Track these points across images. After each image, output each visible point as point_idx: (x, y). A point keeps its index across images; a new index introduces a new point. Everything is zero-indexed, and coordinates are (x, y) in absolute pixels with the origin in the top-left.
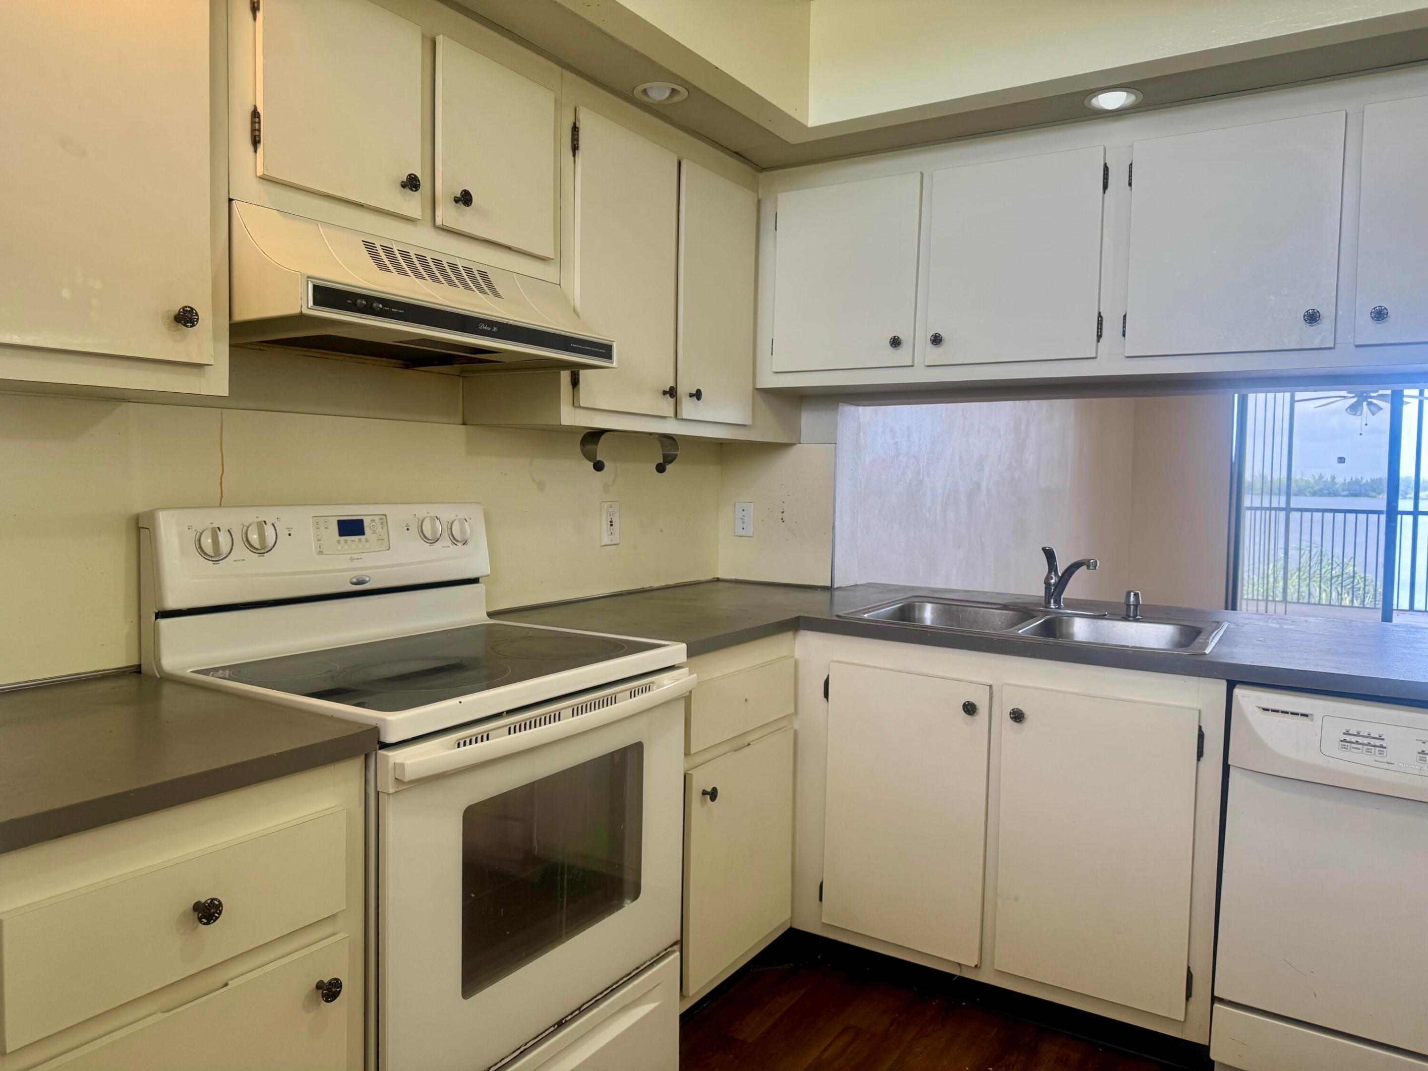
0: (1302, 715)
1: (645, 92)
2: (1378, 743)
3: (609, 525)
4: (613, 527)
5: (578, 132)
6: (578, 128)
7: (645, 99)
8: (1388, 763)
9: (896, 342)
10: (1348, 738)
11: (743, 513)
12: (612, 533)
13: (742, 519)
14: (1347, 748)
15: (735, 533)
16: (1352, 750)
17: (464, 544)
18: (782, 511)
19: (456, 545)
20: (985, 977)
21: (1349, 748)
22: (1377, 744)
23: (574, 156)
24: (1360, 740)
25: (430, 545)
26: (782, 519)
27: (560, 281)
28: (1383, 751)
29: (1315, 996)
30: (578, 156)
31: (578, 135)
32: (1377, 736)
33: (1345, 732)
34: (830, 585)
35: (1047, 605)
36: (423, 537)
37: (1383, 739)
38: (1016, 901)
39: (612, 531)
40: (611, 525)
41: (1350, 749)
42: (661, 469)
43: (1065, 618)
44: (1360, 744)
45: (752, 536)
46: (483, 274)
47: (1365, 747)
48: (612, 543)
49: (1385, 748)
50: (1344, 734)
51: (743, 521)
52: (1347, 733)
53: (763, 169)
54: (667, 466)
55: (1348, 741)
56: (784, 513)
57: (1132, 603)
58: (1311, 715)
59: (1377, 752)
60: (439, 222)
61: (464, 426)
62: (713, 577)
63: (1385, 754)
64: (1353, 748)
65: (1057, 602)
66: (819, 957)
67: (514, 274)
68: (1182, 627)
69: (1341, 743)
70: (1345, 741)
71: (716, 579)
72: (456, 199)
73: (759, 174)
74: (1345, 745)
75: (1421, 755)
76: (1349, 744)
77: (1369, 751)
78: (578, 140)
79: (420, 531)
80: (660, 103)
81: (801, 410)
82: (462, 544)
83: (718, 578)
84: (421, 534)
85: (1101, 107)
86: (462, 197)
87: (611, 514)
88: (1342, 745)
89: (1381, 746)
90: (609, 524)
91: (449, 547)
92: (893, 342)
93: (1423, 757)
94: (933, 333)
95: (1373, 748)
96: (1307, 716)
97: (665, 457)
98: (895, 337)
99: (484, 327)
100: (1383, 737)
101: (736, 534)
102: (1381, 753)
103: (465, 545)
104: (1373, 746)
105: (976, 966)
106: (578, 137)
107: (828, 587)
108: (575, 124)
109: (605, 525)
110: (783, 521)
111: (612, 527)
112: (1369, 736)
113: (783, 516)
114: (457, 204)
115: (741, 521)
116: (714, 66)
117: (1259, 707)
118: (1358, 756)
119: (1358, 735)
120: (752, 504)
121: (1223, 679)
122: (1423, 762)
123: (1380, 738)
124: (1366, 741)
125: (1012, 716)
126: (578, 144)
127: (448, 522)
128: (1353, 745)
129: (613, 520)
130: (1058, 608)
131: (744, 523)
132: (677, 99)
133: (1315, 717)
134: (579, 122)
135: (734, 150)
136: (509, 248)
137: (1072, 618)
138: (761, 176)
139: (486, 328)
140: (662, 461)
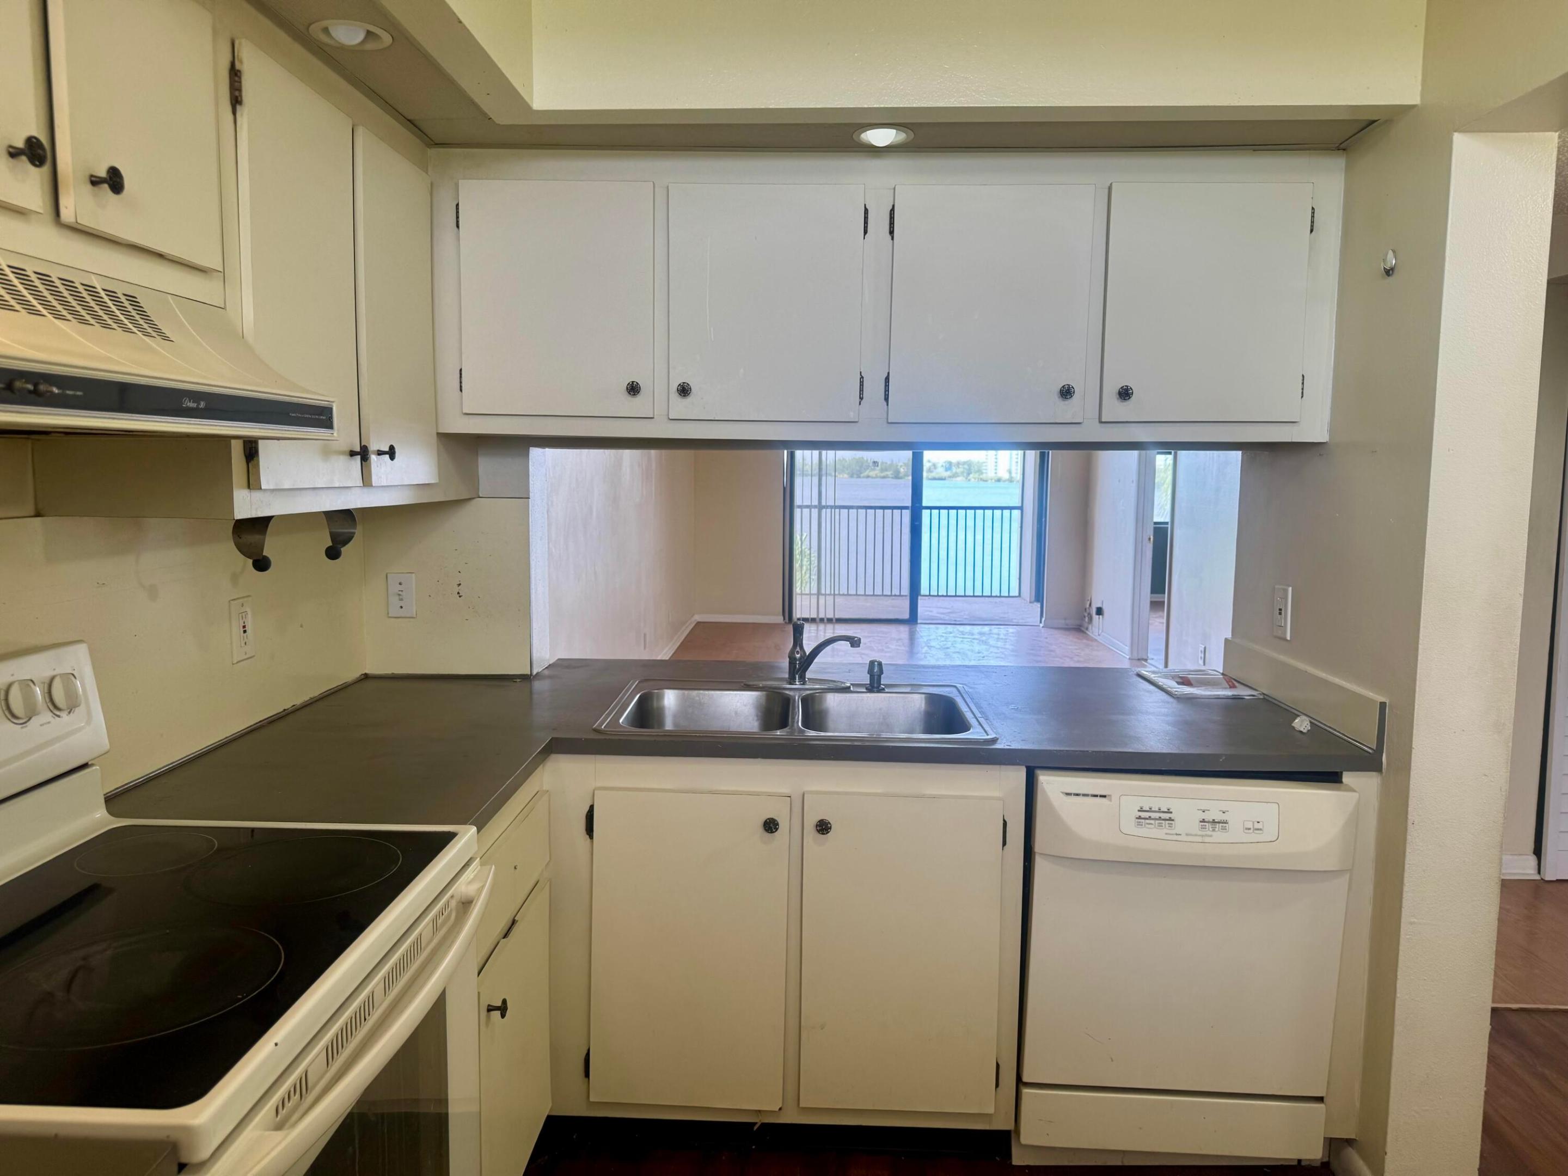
0: (1101, 796)
1: (326, 30)
2: (1167, 816)
3: (242, 632)
4: (247, 633)
5: (240, 78)
6: (239, 71)
7: (323, 38)
8: (1177, 834)
9: (633, 389)
10: (1143, 815)
11: (400, 588)
12: (245, 643)
13: (399, 595)
14: (1142, 825)
15: (388, 614)
16: (1147, 826)
17: (69, 713)
18: (459, 583)
19: (59, 716)
20: (791, 1117)
21: (1143, 824)
22: (1166, 818)
23: (234, 113)
24: (1153, 815)
25: (22, 728)
26: (458, 593)
27: (225, 303)
28: (1172, 824)
29: (1112, 1061)
30: (242, 115)
31: (240, 82)
32: (1166, 810)
33: (1140, 809)
34: (529, 673)
35: (792, 681)
36: (10, 717)
37: (1171, 813)
38: (822, 1029)
39: (246, 640)
40: (245, 632)
41: (1145, 825)
42: (333, 553)
43: (817, 694)
44: (1153, 819)
45: (415, 616)
46: (132, 299)
47: (1157, 822)
48: (247, 656)
49: (1173, 820)
50: (1139, 811)
51: (401, 597)
52: (1141, 810)
53: (436, 144)
54: (342, 549)
55: (1144, 816)
56: (461, 586)
57: (876, 674)
58: (1109, 795)
59: (1167, 826)
60: (67, 214)
61: (39, 519)
62: (360, 674)
63: (1173, 828)
64: (1147, 824)
65: (802, 678)
66: (575, 1137)
67: (169, 297)
68: (926, 695)
69: (1137, 820)
70: (1140, 818)
71: (363, 677)
72: (93, 179)
73: (428, 149)
74: (1140, 822)
75: (1202, 824)
76: (1143, 821)
77: (1160, 825)
78: (240, 90)
79: (4, 708)
80: (342, 48)
81: (477, 455)
82: (66, 712)
83: (366, 674)
84: (7, 713)
85: (869, 142)
86: (110, 178)
87: (244, 616)
88: (1137, 822)
89: (1170, 819)
90: (242, 630)
91: (49, 723)
92: (632, 389)
93: (1203, 825)
94: (681, 381)
95: (1163, 822)
96: (1104, 796)
97: (334, 537)
98: (633, 382)
99: (188, 404)
100: (1170, 811)
101: (390, 615)
102: (1170, 826)
103: (71, 713)
104: (1163, 820)
105: (780, 1109)
106: (241, 86)
107: (527, 675)
108: (233, 65)
109: (237, 630)
110: (460, 597)
111: (245, 634)
112: (1159, 811)
113: (459, 590)
114: (96, 189)
115: (397, 598)
116: (459, 19)
117: (1062, 793)
118: (1151, 831)
119: (1150, 810)
120: (413, 575)
121: (1023, 765)
122: (1204, 830)
123: (1169, 812)
124: (1157, 815)
125: (818, 828)
126: (241, 96)
127: (44, 683)
128: (1148, 821)
129: (246, 624)
130: (803, 684)
131: (401, 600)
132: (370, 46)
133: (1113, 798)
134: (241, 62)
135: (409, 118)
136: (161, 256)
137: (824, 694)
138: (432, 152)
139: (192, 405)
140: (330, 544)
